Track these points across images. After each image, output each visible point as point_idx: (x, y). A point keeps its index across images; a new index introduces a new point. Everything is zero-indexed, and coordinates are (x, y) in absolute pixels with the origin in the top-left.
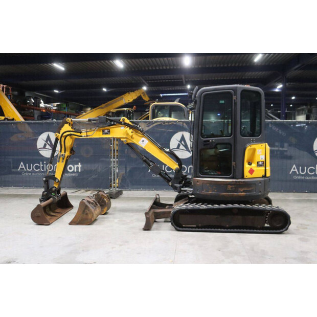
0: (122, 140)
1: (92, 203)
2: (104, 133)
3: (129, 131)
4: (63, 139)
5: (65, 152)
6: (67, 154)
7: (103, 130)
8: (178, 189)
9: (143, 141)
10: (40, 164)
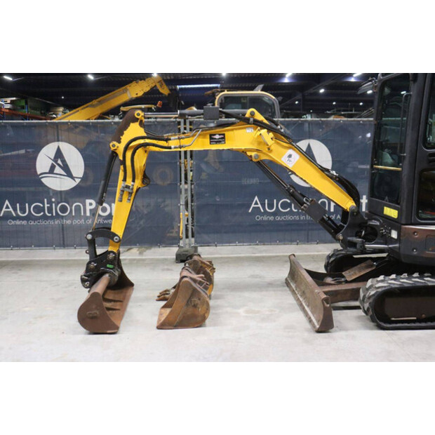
0: (249, 154)
1: (200, 283)
2: (212, 140)
3: (267, 136)
4: (129, 154)
5: (134, 181)
6: (138, 183)
7: (211, 135)
8: (358, 246)
9: (290, 156)
10: (43, 204)
